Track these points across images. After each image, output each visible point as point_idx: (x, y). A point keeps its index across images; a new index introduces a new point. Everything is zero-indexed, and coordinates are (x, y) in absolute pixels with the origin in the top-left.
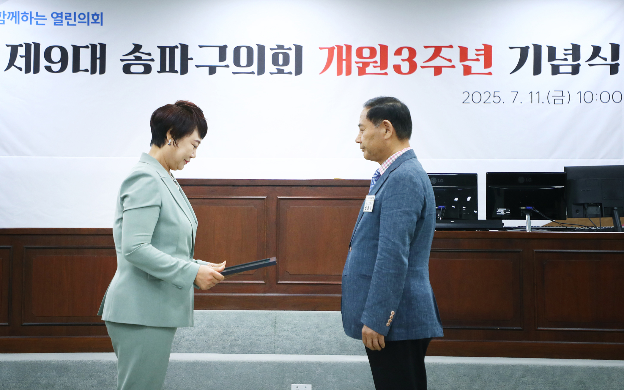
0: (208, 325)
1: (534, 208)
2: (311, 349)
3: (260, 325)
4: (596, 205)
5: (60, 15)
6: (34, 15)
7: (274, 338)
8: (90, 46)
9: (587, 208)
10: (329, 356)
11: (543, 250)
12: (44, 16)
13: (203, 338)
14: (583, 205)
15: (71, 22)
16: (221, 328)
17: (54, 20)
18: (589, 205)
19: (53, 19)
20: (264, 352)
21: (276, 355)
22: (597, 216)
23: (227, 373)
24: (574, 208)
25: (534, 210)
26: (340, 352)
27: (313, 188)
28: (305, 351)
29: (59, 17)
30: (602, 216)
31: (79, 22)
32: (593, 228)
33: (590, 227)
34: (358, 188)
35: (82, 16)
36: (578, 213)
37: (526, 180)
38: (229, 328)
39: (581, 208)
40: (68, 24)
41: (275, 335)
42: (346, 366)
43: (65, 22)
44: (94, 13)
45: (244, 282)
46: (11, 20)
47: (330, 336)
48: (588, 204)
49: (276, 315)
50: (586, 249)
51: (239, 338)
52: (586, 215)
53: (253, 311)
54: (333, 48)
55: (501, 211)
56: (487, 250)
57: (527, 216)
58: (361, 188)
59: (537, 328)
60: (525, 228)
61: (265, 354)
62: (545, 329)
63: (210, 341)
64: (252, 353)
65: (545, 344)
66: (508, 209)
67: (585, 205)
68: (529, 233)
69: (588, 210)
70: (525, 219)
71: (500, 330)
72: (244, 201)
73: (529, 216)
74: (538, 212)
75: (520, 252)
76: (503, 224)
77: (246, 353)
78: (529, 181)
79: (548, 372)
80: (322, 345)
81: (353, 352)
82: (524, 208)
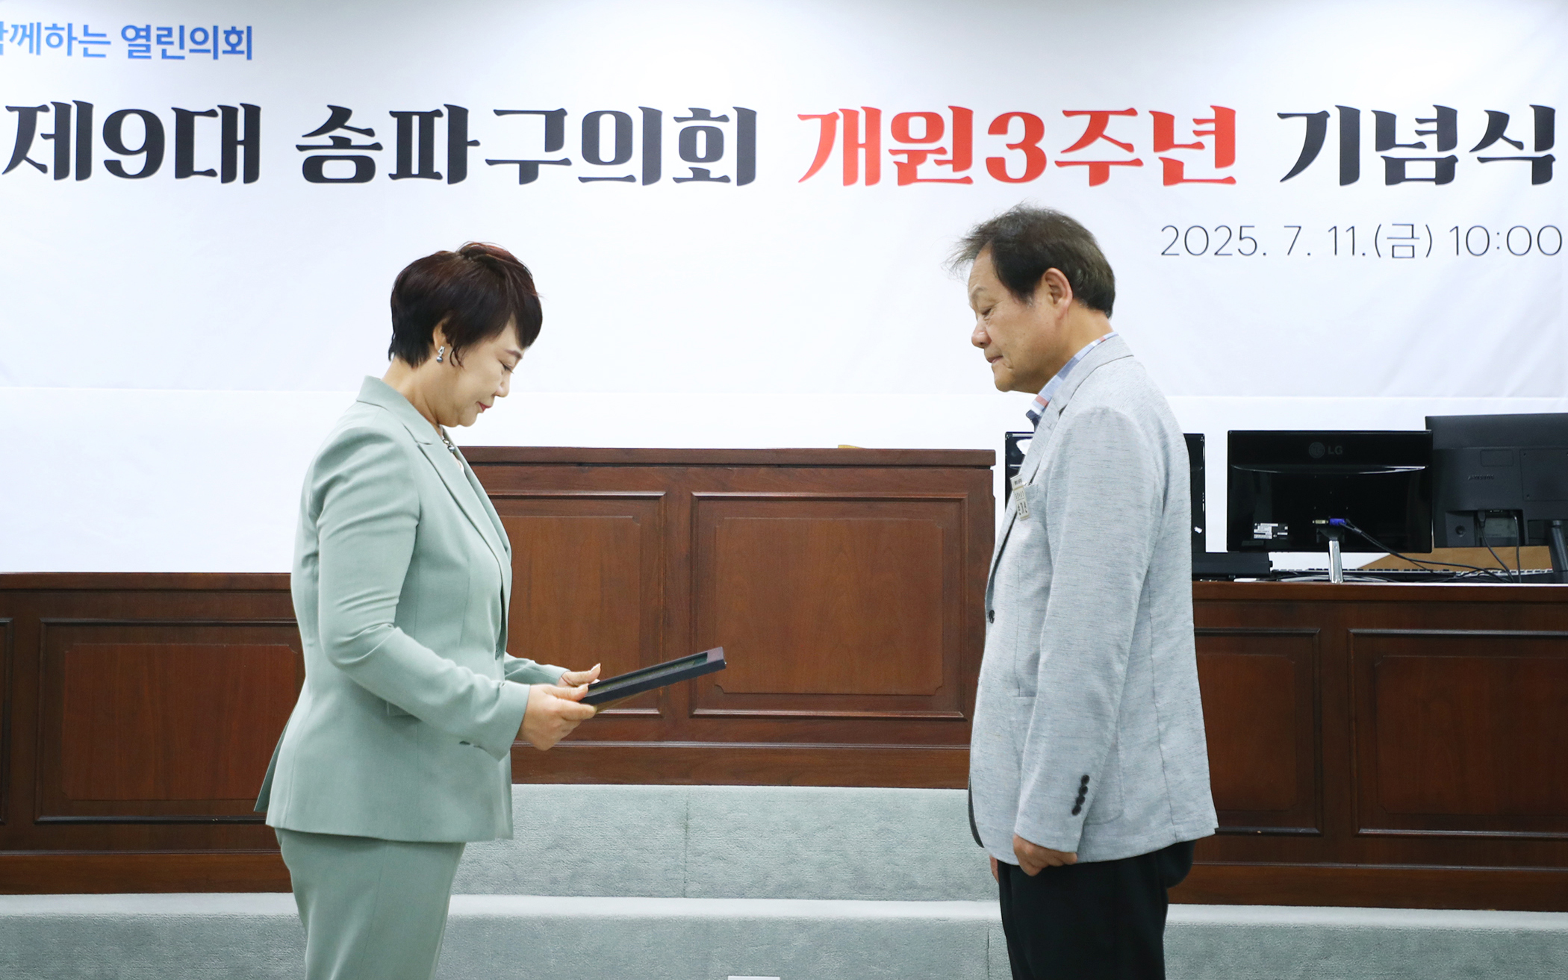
1: (1347, 520)
2: (779, 885)
3: (648, 823)
4: (1507, 514)
5: (143, 33)
6: (78, 33)
7: (684, 857)
8: (219, 112)
9: (1484, 522)
10: (824, 902)
11: (1374, 631)
12: (104, 35)
13: (501, 856)
14: (1474, 514)
15: (171, 50)
16: (548, 831)
17: (130, 45)
18: (1491, 514)
19: (127, 43)
20: (656, 892)
21: (689, 899)
22: (1508, 543)
23: (562, 948)
24: (1451, 521)
25: (1349, 528)
26: (852, 891)
27: (787, 469)
28: (763, 889)
29: (142, 37)
30: (1523, 544)
31: (192, 51)
32: (1499, 574)
33: (1491, 571)
34: (900, 470)
35: (199, 36)
36: (1461, 536)
37: (1329, 450)
38: (568, 831)
39: (1469, 522)
40: (164, 55)
41: (686, 850)
43: (156, 50)
44: (230, 29)
46: (20, 43)
47: (828, 851)
48: (1487, 511)
49: (688, 796)
50: (1482, 628)
51: (594, 857)
52: (1481, 539)
53: (631, 786)
54: (833, 117)
55: (1266, 529)
56: (1230, 630)
57: (1331, 543)
58: (906, 470)
59: (1359, 830)
60: (1328, 574)
61: (659, 897)
62: (1379, 831)
63: (520, 865)
64: (625, 896)
65: (1379, 871)
66: (1284, 525)
67: (1479, 515)
68: (1337, 587)
69: (1485, 528)
70: (1326, 549)
71: (1263, 834)
72: (607, 502)
73: (1337, 542)
74: (1359, 531)
75: (1314, 634)
76: (1271, 562)
77: (612, 896)
78: (1337, 453)
79: (1388, 944)
80: (806, 873)
81: (885, 891)
82: (1324, 522)
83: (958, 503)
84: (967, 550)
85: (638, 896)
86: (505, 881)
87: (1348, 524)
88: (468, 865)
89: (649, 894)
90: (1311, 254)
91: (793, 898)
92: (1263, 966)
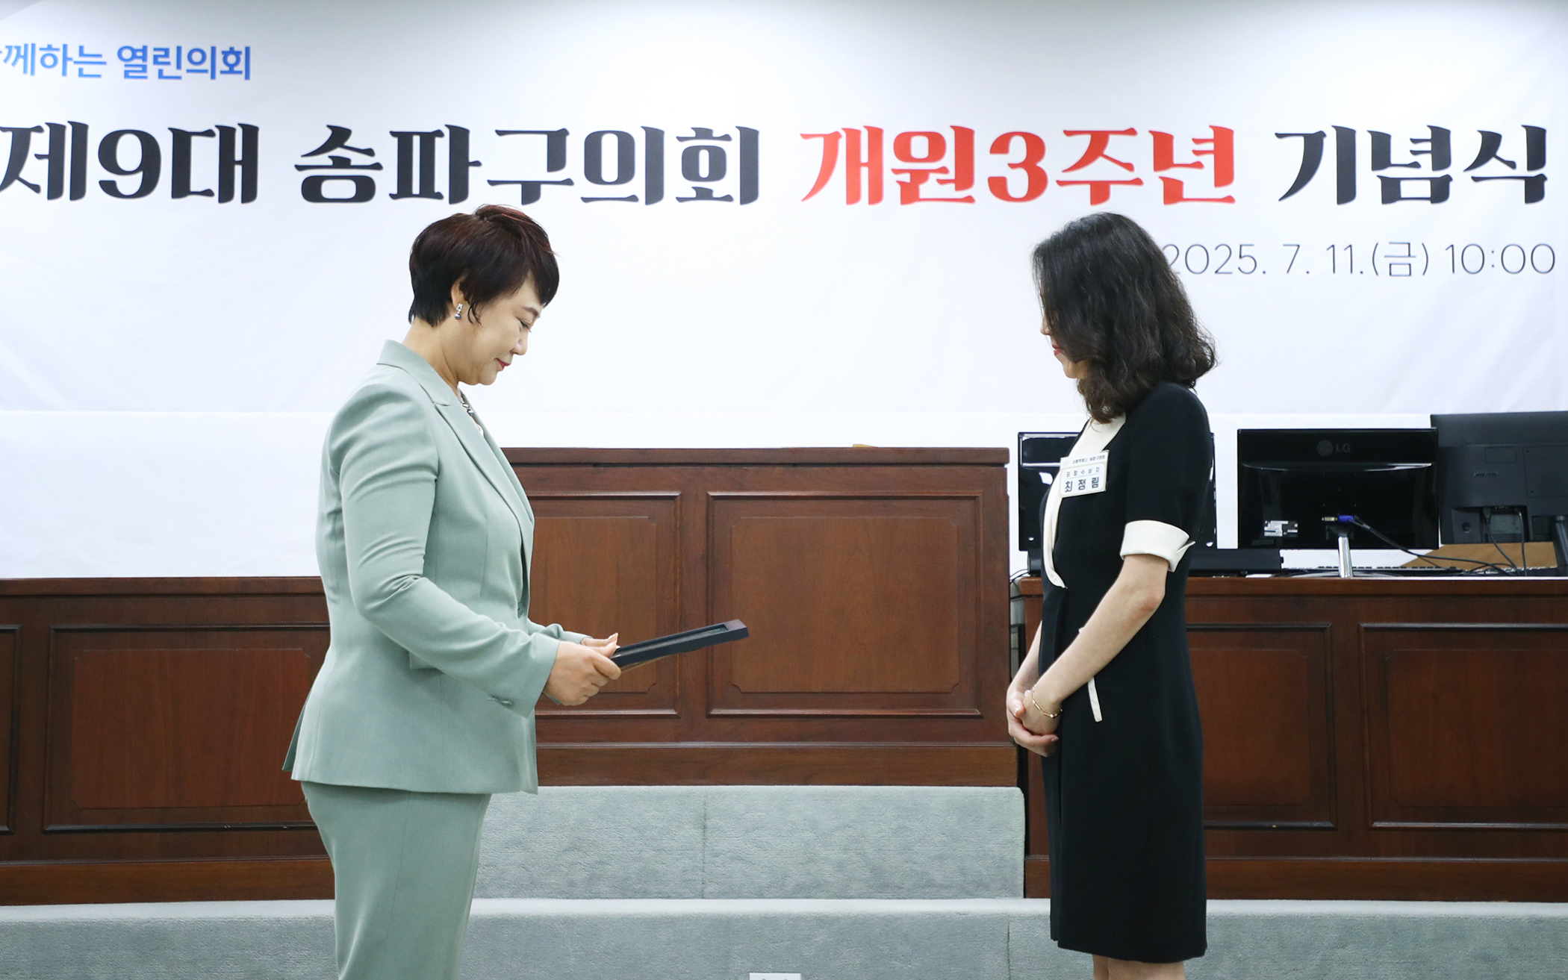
0: (530, 826)
1: (1358, 518)
2: (798, 885)
3: (666, 825)
4: (1512, 510)
5: (139, 54)
6: (73, 53)
7: (702, 858)
8: (217, 132)
9: (1490, 519)
10: (843, 901)
11: (1383, 626)
12: (99, 56)
13: (518, 859)
14: (1480, 510)
15: (167, 71)
16: (565, 833)
17: (125, 66)
18: (1496, 511)
19: (122, 63)
20: (674, 893)
21: (707, 900)
22: (1513, 539)
23: (582, 947)
24: (1457, 518)
25: (1358, 524)
26: (871, 890)
27: (800, 469)
28: (781, 890)
29: (139, 57)
30: (1528, 540)
31: (189, 71)
32: (1507, 568)
33: (1498, 566)
34: (914, 469)
35: (197, 57)
36: (1467, 532)
37: (1337, 448)
38: (585, 833)
39: (1475, 518)
40: (160, 75)
41: (704, 850)
42: (889, 924)
43: (151, 70)
44: (228, 49)
45: (622, 712)
46: (14, 64)
47: (846, 850)
48: (1492, 508)
49: (705, 797)
50: (1490, 621)
51: (612, 859)
52: (1486, 535)
53: (648, 787)
54: (836, 136)
55: (1276, 527)
56: (1242, 625)
57: (1340, 540)
58: (920, 468)
59: (1373, 823)
60: (1338, 571)
61: (678, 898)
62: (1393, 824)
63: (537, 867)
64: (644, 898)
65: (1392, 863)
66: (1293, 522)
67: (1485, 511)
68: (1347, 583)
69: (1491, 524)
70: (1335, 546)
71: (1278, 828)
72: (622, 503)
73: (1346, 539)
74: (1368, 527)
75: (1326, 628)
76: (1282, 558)
77: (630, 898)
78: (1346, 451)
79: (1403, 932)
80: (825, 873)
81: (903, 890)
82: (1333, 519)
83: (972, 501)
84: (982, 548)
85: (657, 897)
86: (522, 885)
87: (1356, 521)
88: (484, 868)
89: (666, 895)
90: (1310, 272)
91: (812, 897)
92: (1282, 956)
